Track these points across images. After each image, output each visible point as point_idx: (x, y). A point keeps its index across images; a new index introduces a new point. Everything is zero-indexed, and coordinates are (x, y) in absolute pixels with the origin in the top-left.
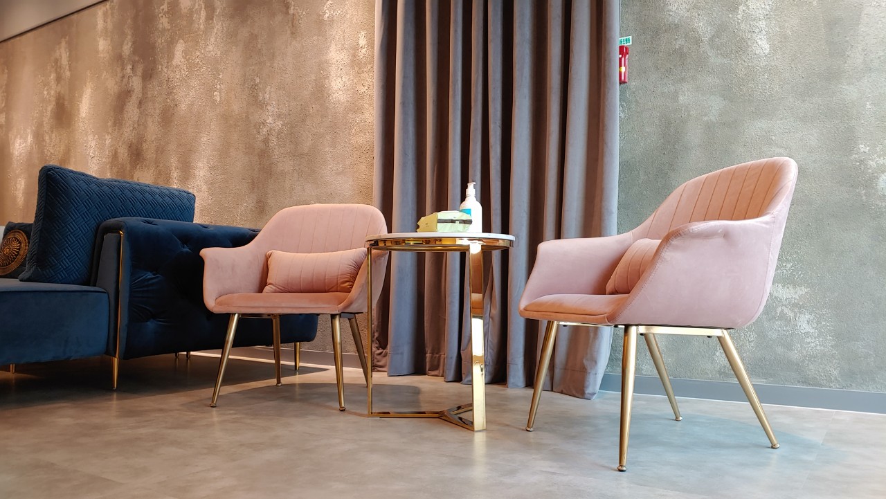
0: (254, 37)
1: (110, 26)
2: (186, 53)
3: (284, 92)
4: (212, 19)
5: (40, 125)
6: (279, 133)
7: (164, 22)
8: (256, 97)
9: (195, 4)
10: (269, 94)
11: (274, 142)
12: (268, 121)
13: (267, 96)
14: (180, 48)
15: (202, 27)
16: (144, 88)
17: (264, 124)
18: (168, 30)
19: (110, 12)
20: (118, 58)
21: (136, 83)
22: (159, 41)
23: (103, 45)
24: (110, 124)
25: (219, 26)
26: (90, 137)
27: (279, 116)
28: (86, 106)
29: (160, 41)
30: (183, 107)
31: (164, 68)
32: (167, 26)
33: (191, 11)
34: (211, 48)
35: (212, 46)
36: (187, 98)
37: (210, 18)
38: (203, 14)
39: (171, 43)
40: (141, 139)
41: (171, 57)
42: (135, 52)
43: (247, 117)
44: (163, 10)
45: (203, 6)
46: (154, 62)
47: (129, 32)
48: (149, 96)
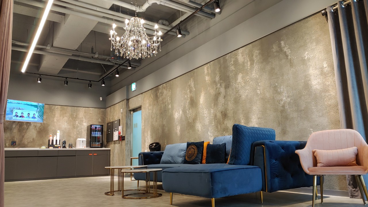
0: (273, 69)
1: (210, 72)
2: (243, 78)
3: (290, 88)
4: (253, 64)
5: (184, 107)
6: (289, 103)
7: (232, 68)
8: (277, 91)
9: (245, 60)
10: (283, 89)
11: (287, 107)
12: (284, 99)
13: (282, 90)
14: (240, 76)
15: (249, 68)
16: (226, 92)
17: (282, 100)
18: (234, 70)
19: (209, 67)
20: (214, 82)
21: (222, 90)
22: (231, 74)
23: (207, 78)
24: (212, 105)
25: (256, 67)
26: (205, 110)
27: (288, 97)
28: (202, 99)
29: (231, 75)
30: (243, 97)
31: (234, 84)
32: (233, 69)
33: (244, 63)
34: (254, 75)
35: (255, 74)
36: (245, 93)
37: (252, 64)
38: (249, 63)
39: (236, 75)
40: (226, 109)
41: (236, 79)
42: (221, 79)
43: (273, 98)
44: (231, 64)
45: (249, 60)
46: (229, 82)
47: (218, 73)
48: (228, 93)
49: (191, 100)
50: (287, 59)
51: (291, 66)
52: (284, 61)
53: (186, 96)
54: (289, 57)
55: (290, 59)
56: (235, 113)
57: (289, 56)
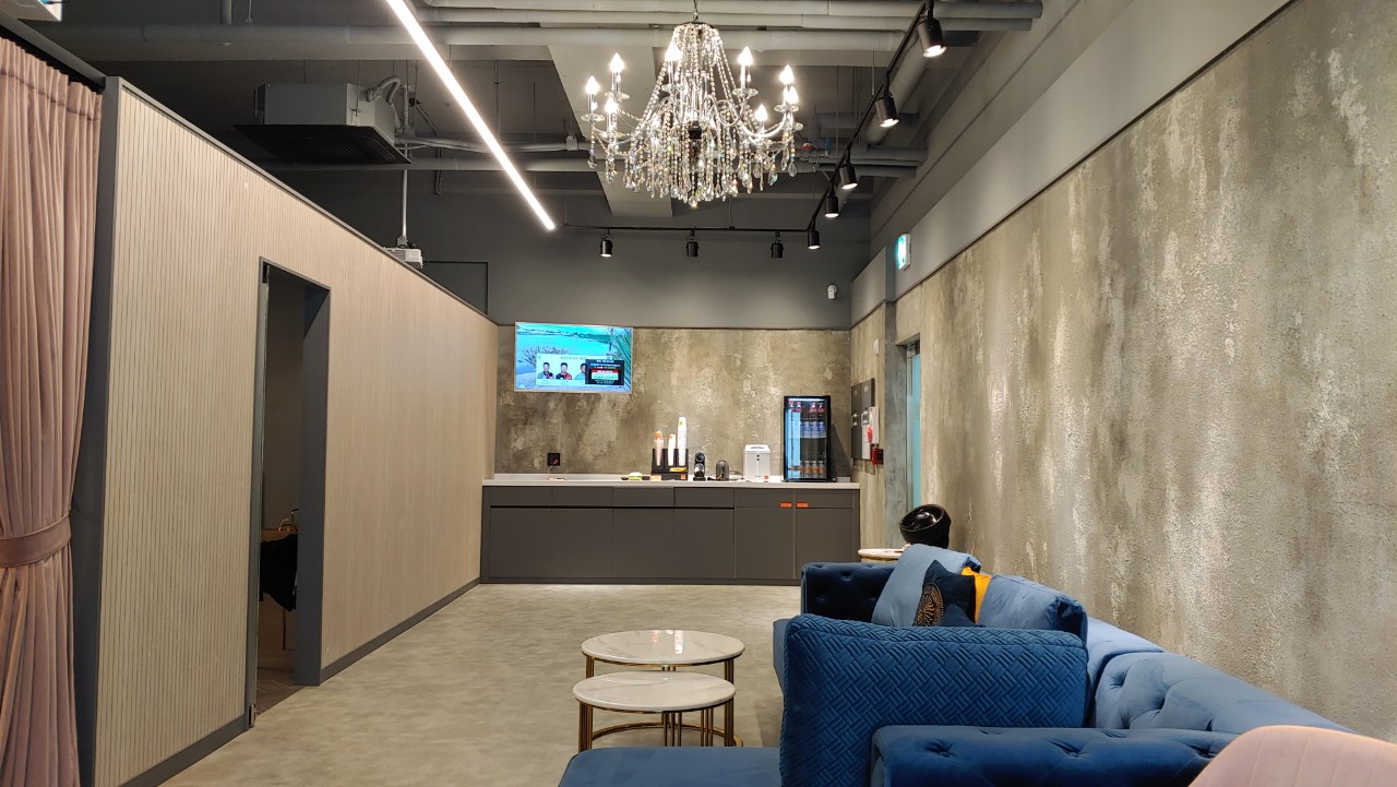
0: (1288, 223)
1: (1083, 210)
2: (1181, 256)
3: (1351, 350)
4: (1217, 188)
6: (1345, 442)
7: (1148, 199)
8: (1297, 356)
9: (1190, 160)
10: (1321, 350)
11: (1334, 466)
12: (1321, 414)
13: (1318, 356)
14: (1171, 246)
15: (1202, 205)
16: (1127, 320)
17: (1314, 417)
18: (1155, 212)
19: (1082, 184)
20: (1094, 264)
21: (1116, 310)
22: (1143, 234)
23: (1076, 242)
24: (1087, 380)
25: (1228, 201)
26: (1067, 399)
27: (1342, 405)
28: (1061, 347)
29: (1145, 234)
30: (1179, 363)
31: (1151, 286)
32: (1153, 205)
33: (1185, 175)
34: (1216, 247)
35: (1219, 246)
36: (1186, 344)
37: (1213, 185)
38: (1203, 178)
39: (1159, 238)
40: (1125, 411)
41: (1159, 267)
42: (1113, 255)
43: (1283, 399)
44: (1146, 175)
45: (1203, 164)
46: (1138, 271)
47: (1105, 218)
48: (1133, 336)
49: (1031, 338)
50: (1351, 165)
51: (1363, 211)
52: (1335, 176)
53: (1019, 319)
54: (1359, 159)
55: (1364, 167)
56: (1151, 441)
57: (1361, 151)
